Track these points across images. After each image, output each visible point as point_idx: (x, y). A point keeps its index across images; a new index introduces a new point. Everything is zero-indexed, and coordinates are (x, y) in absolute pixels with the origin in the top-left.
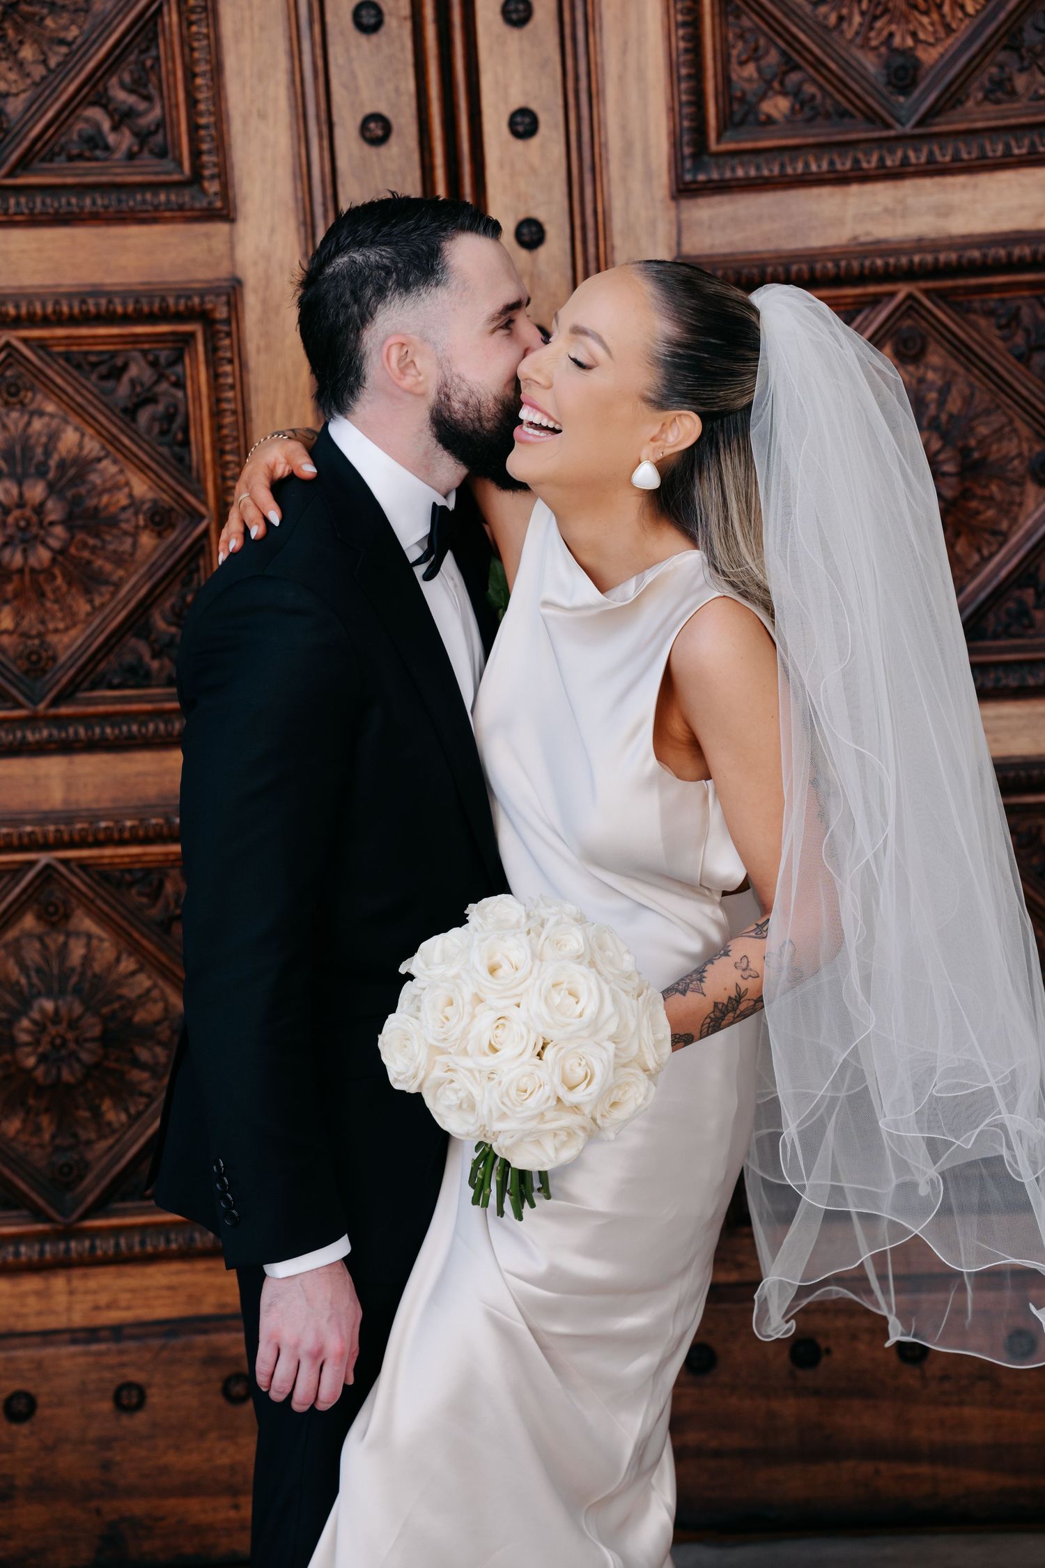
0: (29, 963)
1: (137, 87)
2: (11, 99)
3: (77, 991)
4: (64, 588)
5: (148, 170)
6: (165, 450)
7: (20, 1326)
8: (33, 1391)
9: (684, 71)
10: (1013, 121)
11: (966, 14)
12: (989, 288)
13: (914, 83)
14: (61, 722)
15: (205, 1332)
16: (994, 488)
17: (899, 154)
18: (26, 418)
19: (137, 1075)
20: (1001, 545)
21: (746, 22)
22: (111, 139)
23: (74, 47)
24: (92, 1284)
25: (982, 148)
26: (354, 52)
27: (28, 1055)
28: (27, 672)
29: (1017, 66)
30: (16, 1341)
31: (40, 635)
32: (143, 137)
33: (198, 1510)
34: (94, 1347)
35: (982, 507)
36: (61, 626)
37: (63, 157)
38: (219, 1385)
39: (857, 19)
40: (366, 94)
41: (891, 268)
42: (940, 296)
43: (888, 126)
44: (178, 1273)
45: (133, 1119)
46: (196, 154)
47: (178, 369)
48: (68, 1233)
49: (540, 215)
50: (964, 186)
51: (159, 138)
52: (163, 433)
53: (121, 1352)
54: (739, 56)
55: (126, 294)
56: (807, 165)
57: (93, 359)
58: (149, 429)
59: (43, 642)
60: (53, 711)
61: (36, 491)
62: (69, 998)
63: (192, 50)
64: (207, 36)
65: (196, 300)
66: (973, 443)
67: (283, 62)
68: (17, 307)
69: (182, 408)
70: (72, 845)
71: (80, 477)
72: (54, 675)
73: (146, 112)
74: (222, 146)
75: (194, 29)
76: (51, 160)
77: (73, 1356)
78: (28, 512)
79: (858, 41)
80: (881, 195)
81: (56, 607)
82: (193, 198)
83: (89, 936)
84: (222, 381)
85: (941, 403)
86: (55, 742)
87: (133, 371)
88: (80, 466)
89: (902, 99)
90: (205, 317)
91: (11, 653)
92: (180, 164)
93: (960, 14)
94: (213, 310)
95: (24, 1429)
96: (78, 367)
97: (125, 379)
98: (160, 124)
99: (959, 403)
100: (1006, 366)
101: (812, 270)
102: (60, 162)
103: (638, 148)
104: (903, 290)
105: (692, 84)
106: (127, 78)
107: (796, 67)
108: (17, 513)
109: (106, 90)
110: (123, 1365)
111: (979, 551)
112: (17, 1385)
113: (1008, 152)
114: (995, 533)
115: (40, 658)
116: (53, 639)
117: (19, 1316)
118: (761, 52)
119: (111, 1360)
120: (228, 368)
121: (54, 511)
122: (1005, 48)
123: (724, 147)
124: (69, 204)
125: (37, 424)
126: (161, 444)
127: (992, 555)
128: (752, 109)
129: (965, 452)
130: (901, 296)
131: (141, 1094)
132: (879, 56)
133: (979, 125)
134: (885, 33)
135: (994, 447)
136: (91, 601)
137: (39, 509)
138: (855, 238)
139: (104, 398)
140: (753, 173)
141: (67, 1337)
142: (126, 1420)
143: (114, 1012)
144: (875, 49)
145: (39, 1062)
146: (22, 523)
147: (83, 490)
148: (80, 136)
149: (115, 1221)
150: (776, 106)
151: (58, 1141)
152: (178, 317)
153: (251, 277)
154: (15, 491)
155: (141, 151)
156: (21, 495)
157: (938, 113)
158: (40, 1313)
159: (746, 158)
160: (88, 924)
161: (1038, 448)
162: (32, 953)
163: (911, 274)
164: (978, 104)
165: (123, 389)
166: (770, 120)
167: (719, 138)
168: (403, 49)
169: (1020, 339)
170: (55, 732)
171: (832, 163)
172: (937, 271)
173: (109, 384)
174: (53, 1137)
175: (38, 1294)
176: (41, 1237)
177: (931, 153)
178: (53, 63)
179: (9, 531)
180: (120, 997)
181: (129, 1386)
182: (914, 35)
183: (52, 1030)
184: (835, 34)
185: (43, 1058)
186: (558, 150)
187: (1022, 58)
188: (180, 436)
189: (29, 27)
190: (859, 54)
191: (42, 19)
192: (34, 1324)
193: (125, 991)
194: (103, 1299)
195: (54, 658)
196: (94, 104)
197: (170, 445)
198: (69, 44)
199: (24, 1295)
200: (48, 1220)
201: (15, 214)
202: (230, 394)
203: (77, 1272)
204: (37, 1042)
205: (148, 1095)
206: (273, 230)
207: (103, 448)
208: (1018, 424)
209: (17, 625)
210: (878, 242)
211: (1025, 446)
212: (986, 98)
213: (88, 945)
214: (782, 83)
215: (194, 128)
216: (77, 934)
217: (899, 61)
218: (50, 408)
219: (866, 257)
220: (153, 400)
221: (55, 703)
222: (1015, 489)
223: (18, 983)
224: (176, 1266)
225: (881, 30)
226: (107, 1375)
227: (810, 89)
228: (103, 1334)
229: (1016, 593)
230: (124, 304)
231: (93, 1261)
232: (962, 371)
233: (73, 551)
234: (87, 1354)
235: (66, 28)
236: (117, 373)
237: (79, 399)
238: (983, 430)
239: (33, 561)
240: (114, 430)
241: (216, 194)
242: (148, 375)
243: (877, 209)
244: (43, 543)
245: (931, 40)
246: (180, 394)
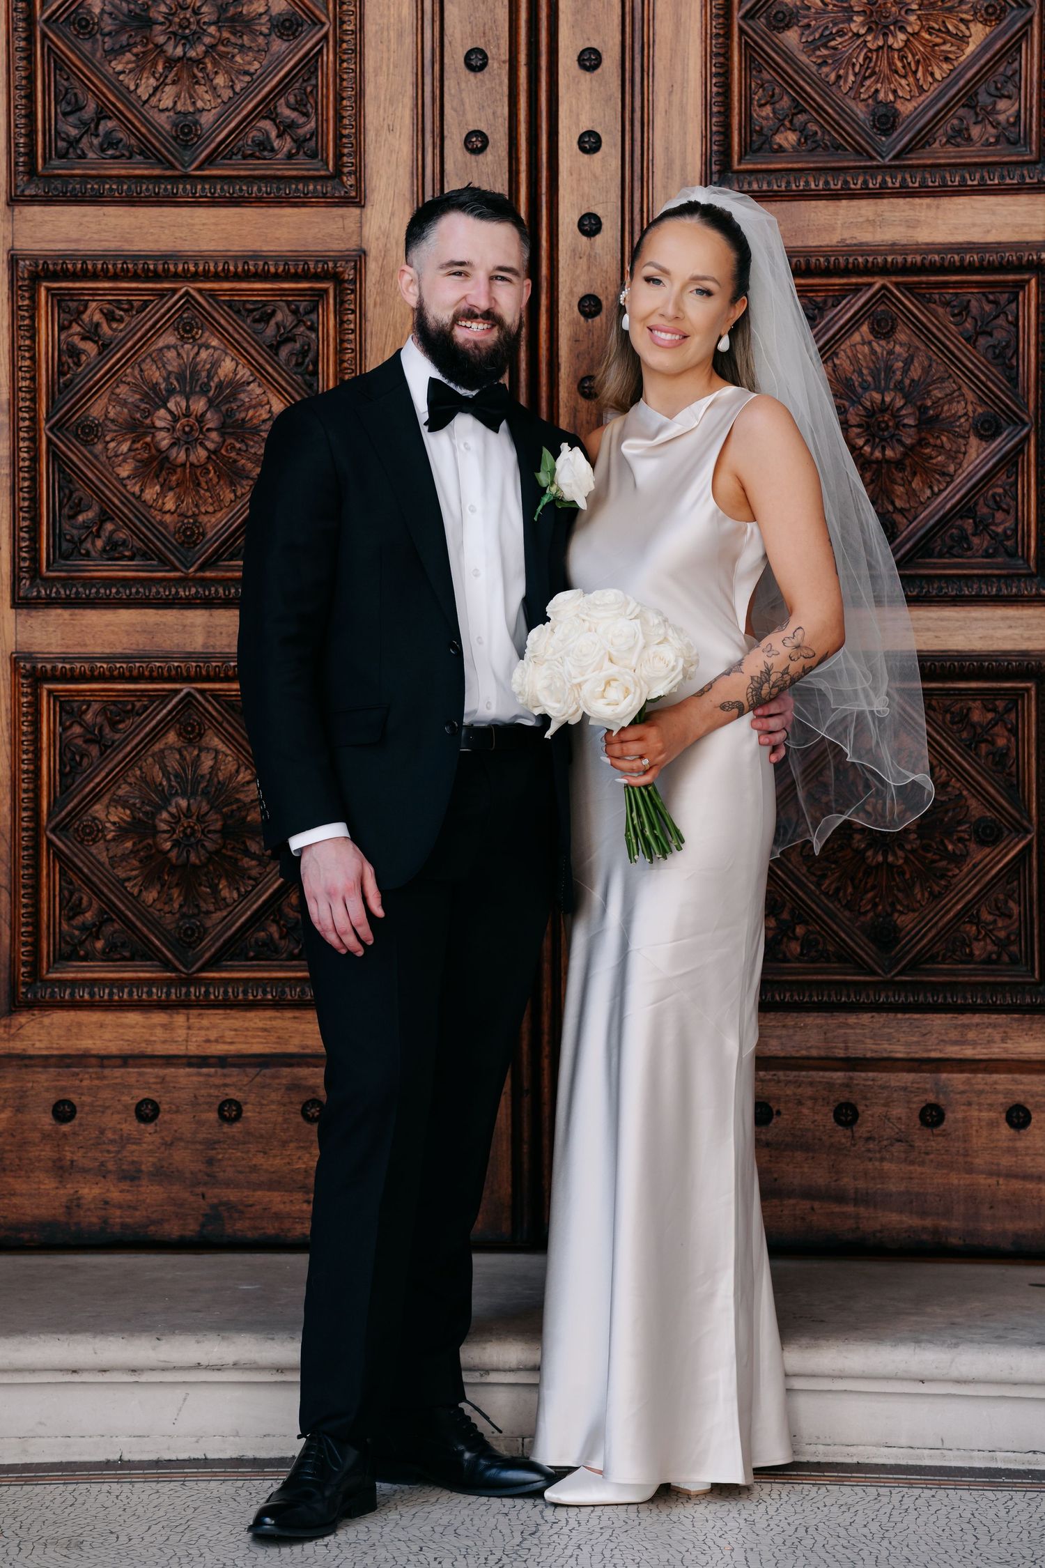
0: (170, 769)
1: (299, 107)
2: (205, 113)
3: (205, 793)
4: (215, 480)
5: (304, 167)
6: (298, 378)
7: (149, 1050)
8: (157, 1100)
9: (715, 109)
10: (968, 160)
11: (935, 80)
12: (945, 285)
13: (893, 127)
14: (204, 582)
15: (290, 1065)
16: (944, 439)
17: (879, 179)
18: (196, 349)
19: (247, 862)
20: (948, 484)
21: (765, 76)
22: (276, 144)
23: (255, 77)
24: (205, 1022)
25: (943, 178)
26: (463, 85)
27: (166, 841)
28: (182, 544)
29: (973, 120)
30: (147, 1061)
31: (194, 515)
32: (300, 143)
33: (276, 1200)
34: (205, 1070)
35: (934, 454)
36: (211, 509)
37: (239, 156)
38: (299, 1107)
39: (851, 78)
40: (470, 116)
41: (870, 265)
42: (909, 288)
43: (872, 158)
44: (271, 1019)
45: (243, 896)
46: (339, 156)
47: (313, 316)
48: (189, 981)
49: (599, 211)
50: (929, 206)
51: (313, 143)
52: (298, 365)
53: (225, 1076)
54: (760, 99)
55: (278, 258)
56: (807, 183)
57: (250, 306)
58: (288, 361)
59: (196, 521)
60: (200, 574)
61: (199, 405)
62: (199, 798)
63: (342, 80)
64: (354, 71)
65: (331, 264)
66: (929, 403)
67: (410, 90)
68: (196, 265)
69: (313, 346)
70: (208, 679)
71: (233, 396)
72: (203, 546)
73: (304, 124)
74: (359, 151)
75: (345, 65)
76: (230, 159)
77: (189, 1075)
78: (192, 420)
79: (852, 94)
80: (866, 208)
81: (208, 494)
82: (334, 188)
83: (217, 752)
84: (346, 326)
85: (906, 370)
86: (200, 598)
87: (279, 317)
88: (233, 388)
89: (883, 139)
90: (336, 278)
91: (172, 528)
92: (327, 164)
93: (930, 79)
94: (343, 273)
95: (150, 1128)
96: (238, 312)
97: (272, 322)
98: (314, 134)
99: (919, 371)
100: (957, 345)
101: (808, 263)
102: (237, 159)
103: (677, 163)
104: (879, 282)
105: (722, 119)
106: (292, 99)
107: (804, 111)
108: (183, 421)
109: (275, 108)
110: (226, 1085)
111: (931, 487)
112: (146, 1094)
113: (963, 182)
114: (943, 474)
115: (193, 533)
116: (204, 519)
117: (148, 1042)
118: (776, 98)
119: (217, 1081)
120: (351, 317)
121: (212, 420)
122: (963, 106)
123: (742, 167)
124: (241, 190)
125: (204, 354)
126: (295, 373)
127: (941, 491)
128: (768, 140)
129: (923, 409)
130: (877, 286)
131: (250, 878)
132: (868, 106)
133: (942, 161)
134: (873, 90)
135: (946, 408)
136: (234, 491)
137: (201, 419)
138: (843, 240)
139: (255, 336)
140: (765, 187)
141: (185, 1061)
142: (226, 1128)
143: (232, 811)
144: (864, 100)
145: (173, 846)
146: (187, 429)
147: (234, 406)
148: (253, 141)
149: (224, 975)
150: (786, 139)
151: (184, 910)
152: (316, 277)
153: (373, 250)
154: (184, 404)
155: (298, 152)
156: (188, 407)
157: (911, 151)
158: (164, 1042)
159: (760, 176)
160: (216, 742)
161: (980, 410)
162: (173, 762)
163: (884, 270)
164: (943, 146)
165: (270, 330)
166: (781, 149)
167: (740, 162)
168: (501, 84)
169: (969, 325)
170: (200, 590)
171: (827, 183)
172: (905, 269)
173: (261, 326)
174: (181, 906)
175: (164, 1026)
176: (169, 983)
177: (904, 179)
178: (238, 89)
179: (177, 434)
180: (238, 800)
181: (231, 1102)
182: (894, 92)
183: (185, 822)
184: (834, 88)
185: (176, 844)
186: (615, 163)
187: (977, 115)
188: (311, 367)
189: (223, 62)
190: (852, 103)
191: (233, 56)
192: (160, 1049)
193: (241, 796)
194: (213, 1035)
195: (204, 534)
196: (264, 118)
197: (302, 375)
198: (251, 75)
199: (153, 1026)
200: (176, 970)
201: (201, 197)
202: (351, 337)
203: (195, 1012)
204: (173, 831)
205: (255, 879)
206: (393, 214)
207: (252, 375)
208: (965, 390)
209: (177, 507)
210: (861, 244)
211: (970, 408)
212: (948, 142)
213: (215, 758)
214: (791, 122)
215: (339, 137)
216: (208, 749)
217: (882, 110)
218: (215, 343)
219: (850, 256)
220: (292, 339)
221: (202, 568)
222: (961, 441)
223: (161, 784)
224: (269, 1013)
225: (869, 87)
226: (213, 1092)
227: (813, 127)
228: (212, 1061)
229: (959, 522)
230: (276, 265)
231: (207, 1004)
232: (923, 347)
233: (223, 452)
234: (199, 1074)
235: (250, 63)
236: (266, 318)
237: (236, 336)
238: (937, 394)
239: (193, 458)
240: (261, 361)
241: (351, 186)
242: (290, 320)
243: (861, 220)
244: (202, 444)
245: (909, 97)
246: (313, 336)
